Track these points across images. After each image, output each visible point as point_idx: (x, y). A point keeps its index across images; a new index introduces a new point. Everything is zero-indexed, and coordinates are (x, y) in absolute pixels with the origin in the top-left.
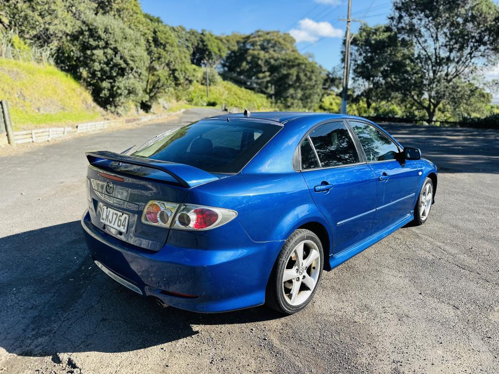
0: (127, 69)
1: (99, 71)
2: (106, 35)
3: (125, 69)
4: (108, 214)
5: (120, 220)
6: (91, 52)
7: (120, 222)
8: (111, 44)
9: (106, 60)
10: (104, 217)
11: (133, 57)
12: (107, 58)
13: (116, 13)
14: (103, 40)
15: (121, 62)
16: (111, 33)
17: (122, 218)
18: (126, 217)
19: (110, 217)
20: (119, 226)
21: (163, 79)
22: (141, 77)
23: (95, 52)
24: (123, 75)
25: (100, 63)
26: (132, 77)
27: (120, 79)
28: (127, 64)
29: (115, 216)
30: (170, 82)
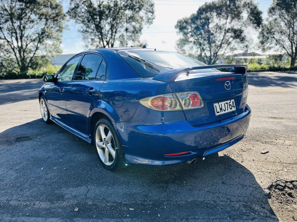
4: (221, 107)
5: (230, 105)
7: (230, 106)
10: (219, 110)
17: (231, 103)
18: (233, 102)
19: (223, 108)
20: (231, 109)
29: (226, 105)
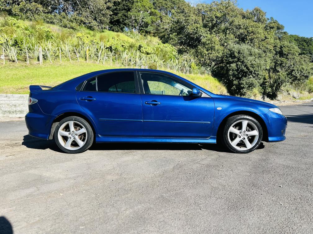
0: (248, 72)
1: (232, 75)
2: (238, 55)
3: (247, 72)
6: (230, 65)
8: (241, 59)
9: (236, 69)
11: (253, 65)
12: (237, 67)
13: (249, 41)
14: (237, 58)
15: (245, 69)
16: (241, 53)
21: (282, 77)
22: (259, 76)
23: (231, 65)
24: (246, 76)
25: (233, 71)
26: (251, 76)
27: (244, 79)
28: (249, 69)
30: (287, 79)
